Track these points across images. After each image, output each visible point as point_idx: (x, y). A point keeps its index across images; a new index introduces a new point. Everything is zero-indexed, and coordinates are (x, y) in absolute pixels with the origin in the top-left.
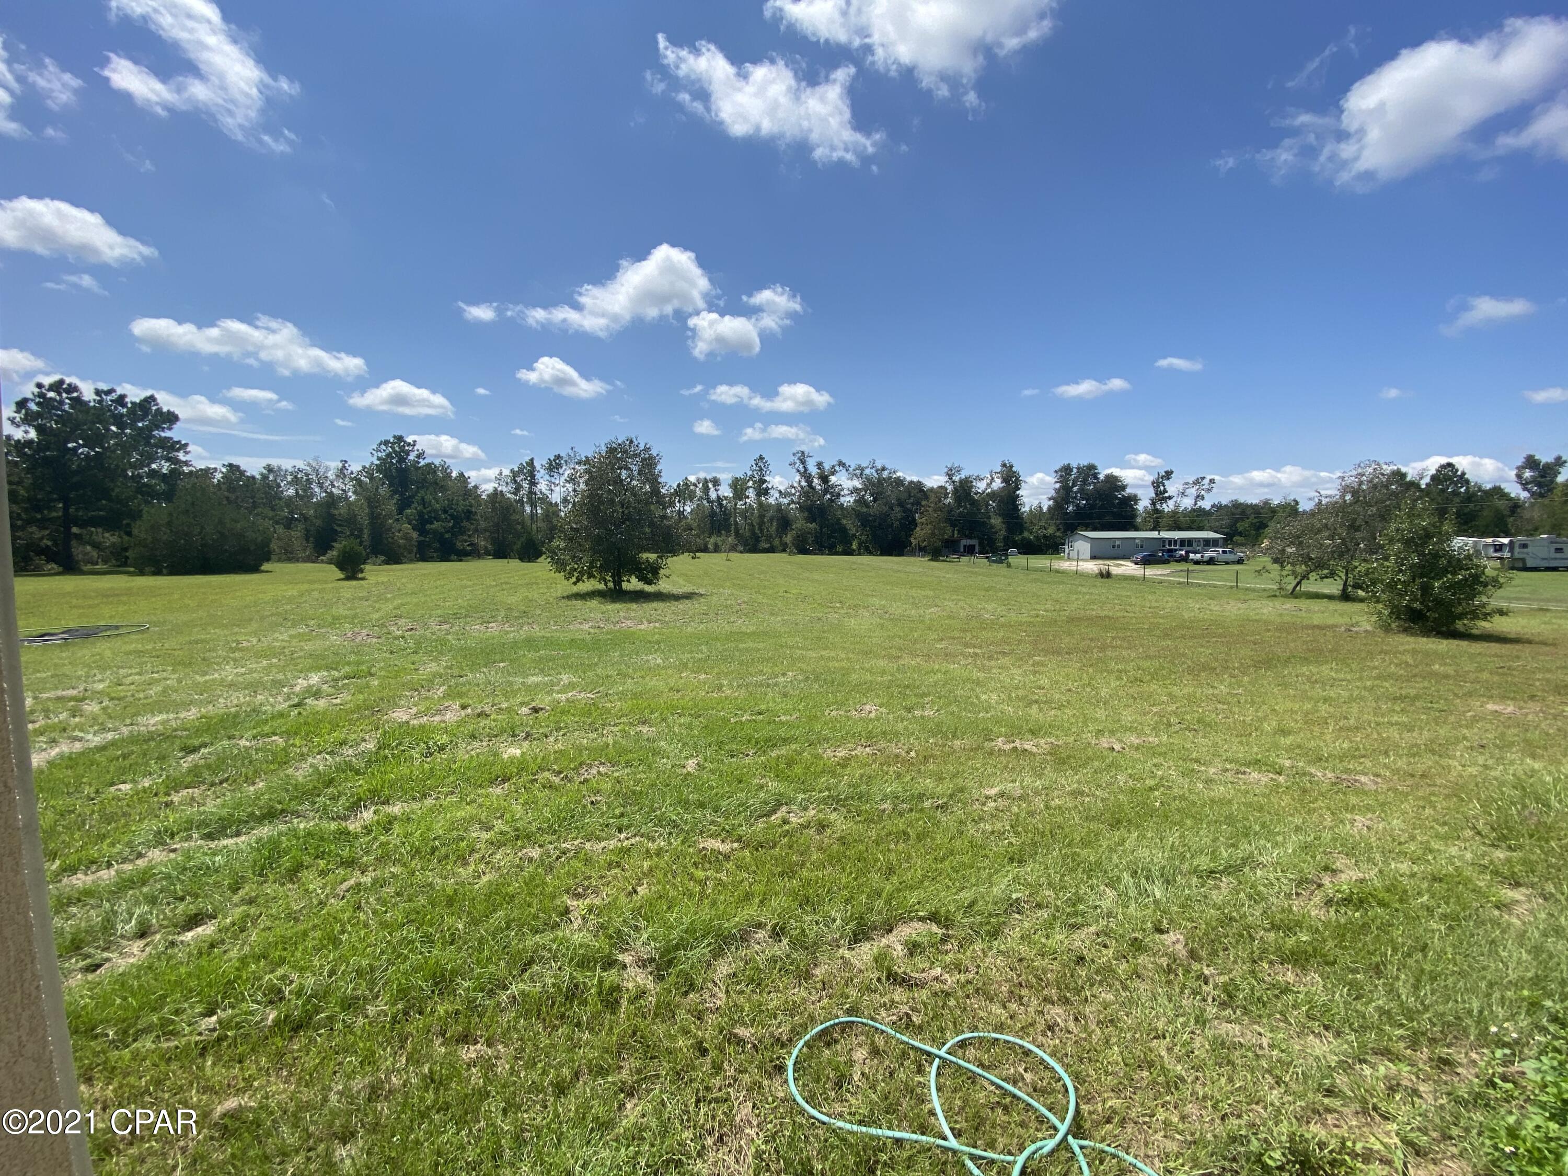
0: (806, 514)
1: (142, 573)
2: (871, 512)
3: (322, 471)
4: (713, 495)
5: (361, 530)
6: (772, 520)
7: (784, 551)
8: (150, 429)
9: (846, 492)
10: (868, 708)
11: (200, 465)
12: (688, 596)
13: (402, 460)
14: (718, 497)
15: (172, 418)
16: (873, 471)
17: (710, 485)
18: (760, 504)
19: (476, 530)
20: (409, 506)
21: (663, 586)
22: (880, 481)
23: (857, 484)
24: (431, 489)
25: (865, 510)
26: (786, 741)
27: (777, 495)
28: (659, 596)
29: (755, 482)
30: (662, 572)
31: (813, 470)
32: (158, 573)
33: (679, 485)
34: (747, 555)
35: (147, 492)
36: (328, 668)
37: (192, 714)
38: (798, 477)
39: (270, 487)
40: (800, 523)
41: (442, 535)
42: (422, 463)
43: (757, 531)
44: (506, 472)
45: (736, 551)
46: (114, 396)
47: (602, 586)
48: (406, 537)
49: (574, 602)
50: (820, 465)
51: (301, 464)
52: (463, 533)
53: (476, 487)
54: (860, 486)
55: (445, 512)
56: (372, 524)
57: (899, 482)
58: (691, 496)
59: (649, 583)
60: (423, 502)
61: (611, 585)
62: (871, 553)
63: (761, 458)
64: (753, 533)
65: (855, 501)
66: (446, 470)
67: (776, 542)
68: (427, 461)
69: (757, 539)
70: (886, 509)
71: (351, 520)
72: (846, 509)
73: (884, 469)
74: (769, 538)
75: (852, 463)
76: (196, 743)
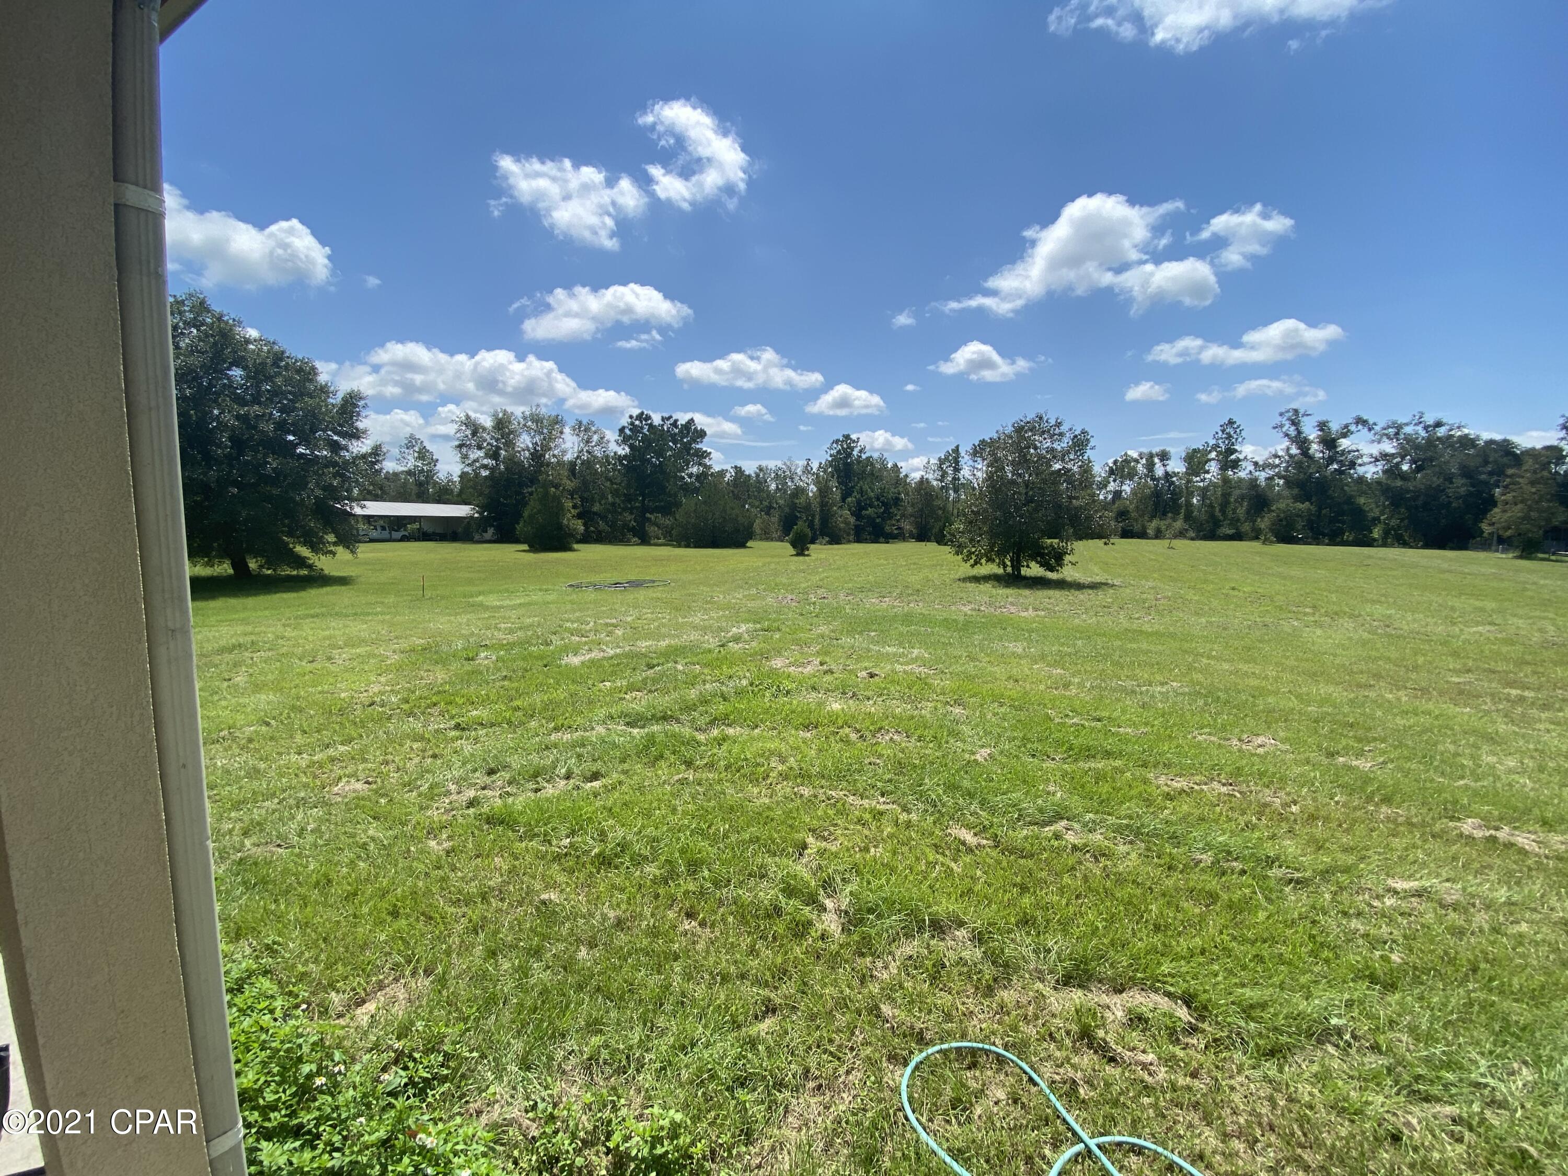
0: (1296, 491)
1: (679, 546)
2: (1410, 486)
3: (793, 468)
4: (1159, 471)
5: (813, 516)
6: (1243, 497)
7: (1256, 538)
8: (690, 443)
9: (1366, 459)
10: (1260, 740)
11: (717, 468)
12: (1094, 586)
13: (849, 455)
14: (1167, 473)
15: (702, 434)
16: (1419, 428)
17: (1156, 460)
18: (1226, 480)
19: (903, 515)
20: (850, 495)
21: (1068, 573)
22: (1431, 442)
23: (1389, 447)
24: (869, 480)
25: (1399, 483)
26: (1108, 754)
27: (1251, 468)
28: (1062, 584)
29: (1219, 453)
30: (1067, 558)
31: (1313, 434)
32: (688, 546)
33: (1115, 462)
34: (1198, 543)
35: (687, 489)
36: (755, 622)
37: (663, 644)
38: (1286, 443)
39: (760, 483)
40: (1285, 503)
41: (874, 519)
42: (864, 456)
43: (1218, 513)
44: (934, 461)
45: (1185, 537)
46: (672, 421)
47: (1000, 571)
48: (847, 523)
49: (968, 584)
50: (1322, 426)
51: (780, 464)
52: (891, 518)
53: (906, 476)
54: (1393, 451)
55: (878, 499)
56: (822, 511)
57: (1467, 442)
58: (1131, 475)
59: (1052, 570)
60: (861, 492)
61: (1009, 570)
62: (1405, 544)
63: (1231, 422)
64: (1212, 516)
65: (1385, 472)
66: (883, 461)
67: (1246, 527)
68: (868, 455)
69: (1217, 524)
70: (1436, 481)
71: (808, 507)
72: (1369, 485)
73: (1439, 424)
74: (1235, 522)
75: (1381, 420)
76: (655, 662)
